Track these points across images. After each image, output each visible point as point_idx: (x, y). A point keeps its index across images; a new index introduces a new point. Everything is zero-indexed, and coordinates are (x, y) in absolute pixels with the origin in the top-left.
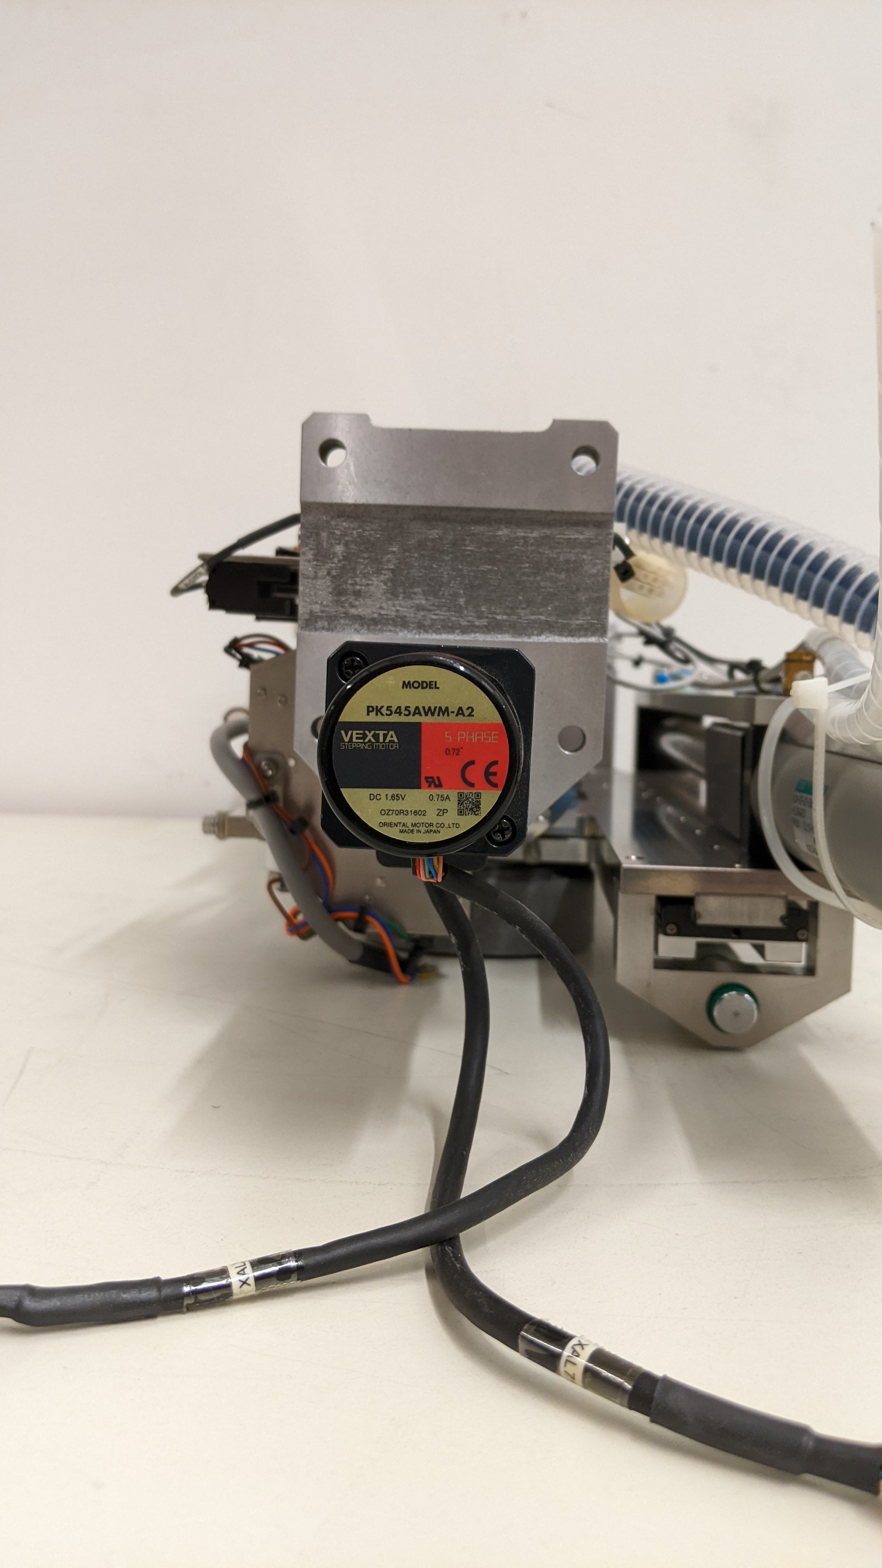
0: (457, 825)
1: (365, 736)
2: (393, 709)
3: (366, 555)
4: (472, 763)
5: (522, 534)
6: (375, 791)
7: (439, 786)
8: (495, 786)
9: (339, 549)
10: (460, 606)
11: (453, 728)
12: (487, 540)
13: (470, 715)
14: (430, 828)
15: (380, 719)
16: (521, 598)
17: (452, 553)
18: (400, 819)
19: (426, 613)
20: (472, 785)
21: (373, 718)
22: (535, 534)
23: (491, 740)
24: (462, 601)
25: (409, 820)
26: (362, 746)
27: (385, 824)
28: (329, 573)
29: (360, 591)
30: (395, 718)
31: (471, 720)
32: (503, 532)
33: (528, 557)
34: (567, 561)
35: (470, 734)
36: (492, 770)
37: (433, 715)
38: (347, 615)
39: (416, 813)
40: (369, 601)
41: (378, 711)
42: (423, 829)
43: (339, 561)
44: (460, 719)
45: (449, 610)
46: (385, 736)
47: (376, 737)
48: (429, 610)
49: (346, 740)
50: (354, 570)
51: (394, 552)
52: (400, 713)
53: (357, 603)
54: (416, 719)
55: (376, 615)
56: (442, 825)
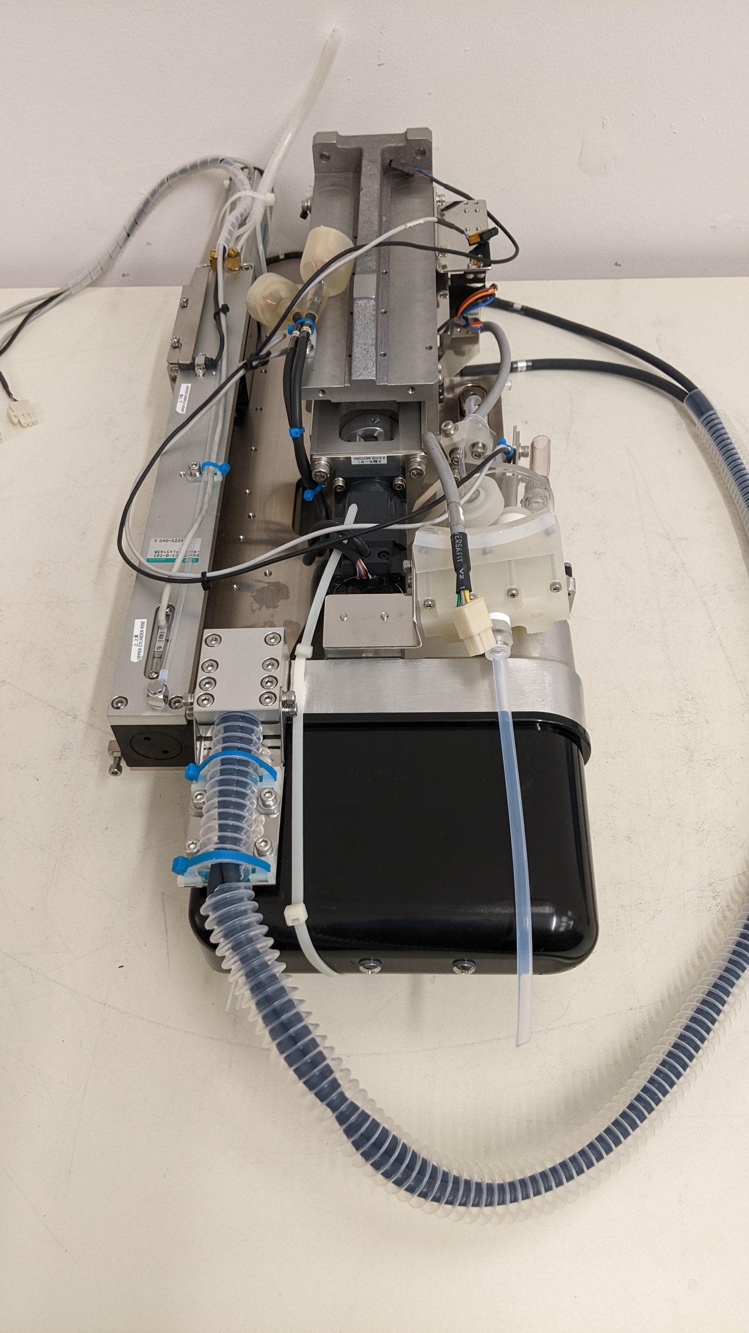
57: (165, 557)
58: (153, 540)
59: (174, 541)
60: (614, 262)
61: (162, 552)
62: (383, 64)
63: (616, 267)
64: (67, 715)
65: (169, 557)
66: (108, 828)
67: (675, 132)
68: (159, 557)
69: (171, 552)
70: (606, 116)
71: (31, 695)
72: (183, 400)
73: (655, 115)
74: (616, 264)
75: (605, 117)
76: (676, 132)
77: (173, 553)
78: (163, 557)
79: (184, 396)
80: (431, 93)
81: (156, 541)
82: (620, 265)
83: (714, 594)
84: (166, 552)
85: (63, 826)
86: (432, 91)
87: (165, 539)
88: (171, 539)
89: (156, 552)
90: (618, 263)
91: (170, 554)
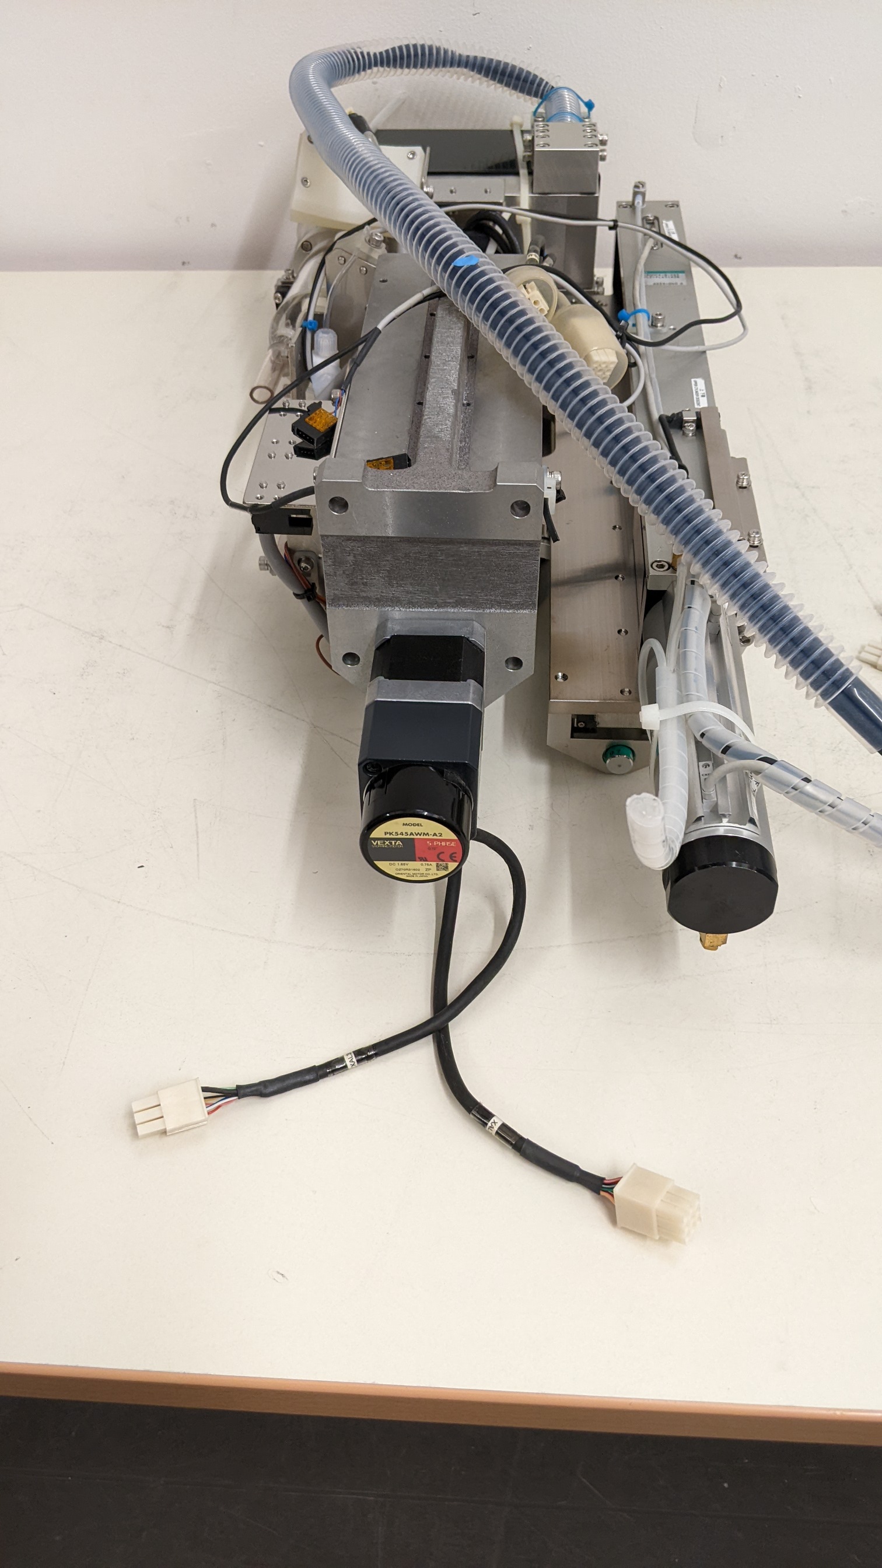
0: (437, 874)
1: (384, 843)
2: (399, 833)
3: (368, 562)
4: (443, 853)
5: (477, 550)
6: (392, 862)
7: (426, 861)
8: (456, 861)
9: (351, 558)
10: (437, 592)
11: (432, 840)
12: (453, 554)
13: (440, 836)
14: (422, 875)
15: (391, 836)
16: (477, 586)
17: (428, 560)
18: (407, 872)
19: (413, 595)
20: (443, 861)
21: (388, 836)
22: (486, 549)
23: (453, 844)
24: (438, 588)
25: (411, 872)
26: (383, 846)
27: (398, 874)
28: (344, 573)
29: (366, 583)
30: (400, 836)
31: (440, 838)
32: (465, 548)
33: (481, 563)
34: (509, 566)
35: (441, 842)
36: (454, 855)
37: (420, 835)
38: (359, 597)
39: (414, 870)
40: (373, 589)
41: (390, 834)
42: (419, 875)
43: (351, 565)
44: (435, 837)
45: (429, 593)
46: (395, 843)
47: (391, 843)
48: (415, 594)
49: (375, 844)
50: (361, 571)
51: (388, 560)
52: (403, 835)
53: (365, 590)
54: (412, 837)
55: (379, 596)
56: (429, 874)
57: (668, 274)
59: (663, 284)
60: (734, 254)
61: (672, 277)
62: (479, 13)
63: (736, 260)
64: (93, 636)
66: (133, 739)
67: (799, 97)
70: (723, 77)
71: (52, 618)
73: (777, 76)
74: (736, 256)
75: (721, 78)
76: (801, 96)
77: (661, 277)
80: (530, 47)
82: (740, 258)
83: (851, 536)
84: (668, 277)
85: (81, 736)
86: (531, 46)
89: (678, 277)
90: (739, 256)
91: (664, 276)
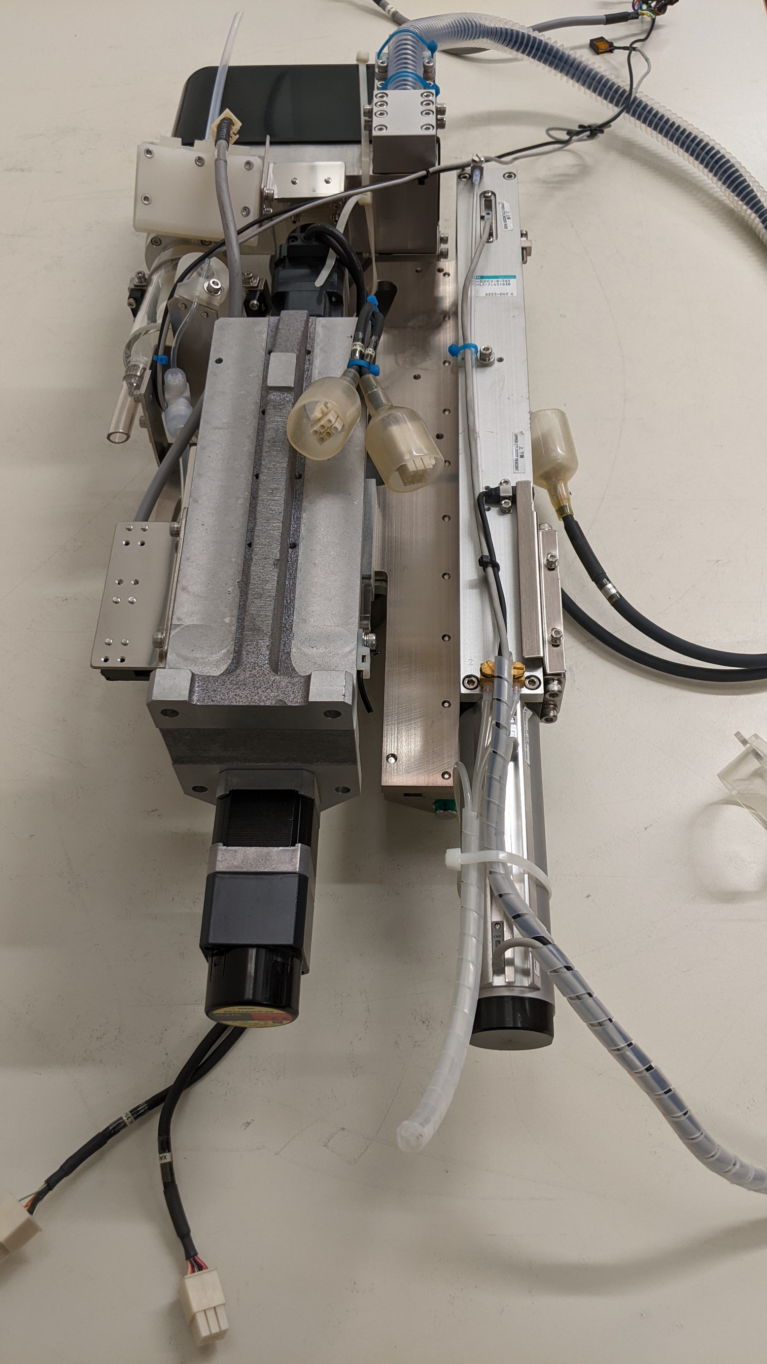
57: (499, 280)
58: (515, 294)
59: (494, 295)
61: (503, 284)
65: (496, 280)
68: (505, 280)
69: (495, 284)
72: (519, 451)
77: (493, 283)
78: (501, 280)
79: (519, 456)
81: (512, 294)
84: (500, 285)
87: (503, 295)
88: (497, 295)
89: (509, 284)
91: (496, 283)
